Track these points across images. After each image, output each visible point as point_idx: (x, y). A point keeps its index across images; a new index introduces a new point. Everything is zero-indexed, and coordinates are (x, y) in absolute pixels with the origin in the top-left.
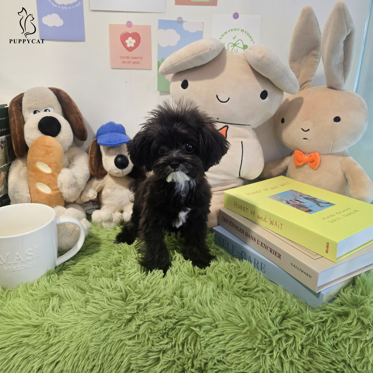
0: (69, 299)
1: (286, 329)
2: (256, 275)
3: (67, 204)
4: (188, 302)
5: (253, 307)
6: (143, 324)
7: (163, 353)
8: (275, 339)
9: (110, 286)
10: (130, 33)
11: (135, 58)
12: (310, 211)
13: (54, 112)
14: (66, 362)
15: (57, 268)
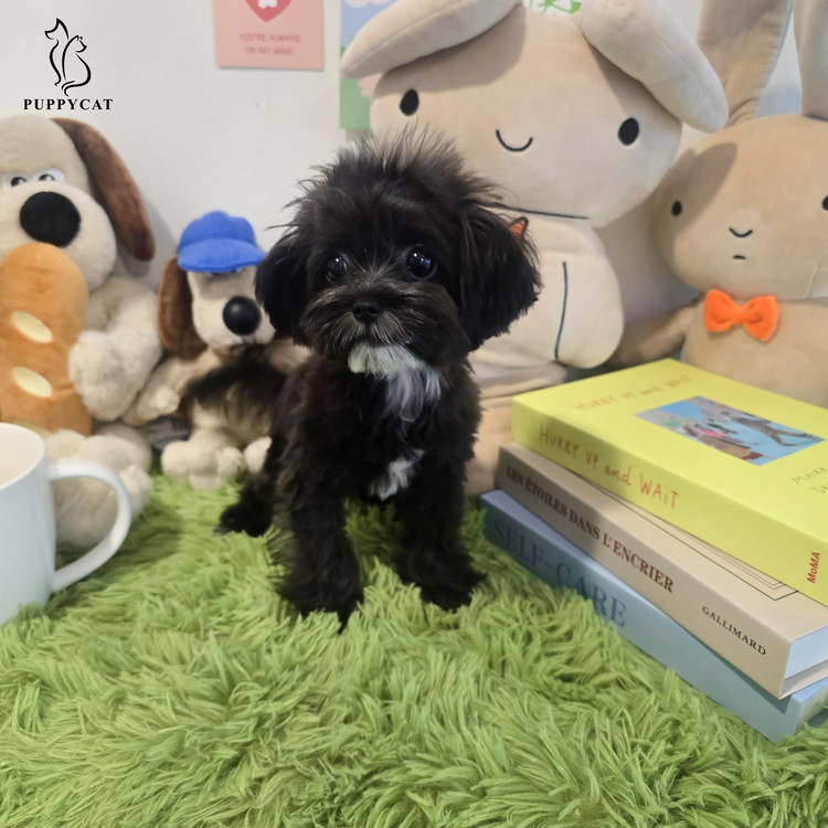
0: (70, 689)
1: (689, 807)
2: (600, 634)
3: (96, 426)
4: (403, 716)
5: (592, 734)
6: (271, 775)
9: (186, 655)
12: (754, 456)
13: (65, 181)
15: (54, 600)
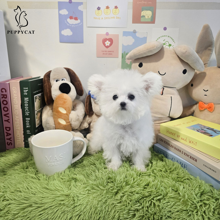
1: (204, 200)
2: (183, 170)
6: (124, 196)
7: (137, 211)
8: (198, 205)
10: (108, 38)
11: (110, 52)
13: (67, 80)
14: (85, 215)
15: (72, 165)
